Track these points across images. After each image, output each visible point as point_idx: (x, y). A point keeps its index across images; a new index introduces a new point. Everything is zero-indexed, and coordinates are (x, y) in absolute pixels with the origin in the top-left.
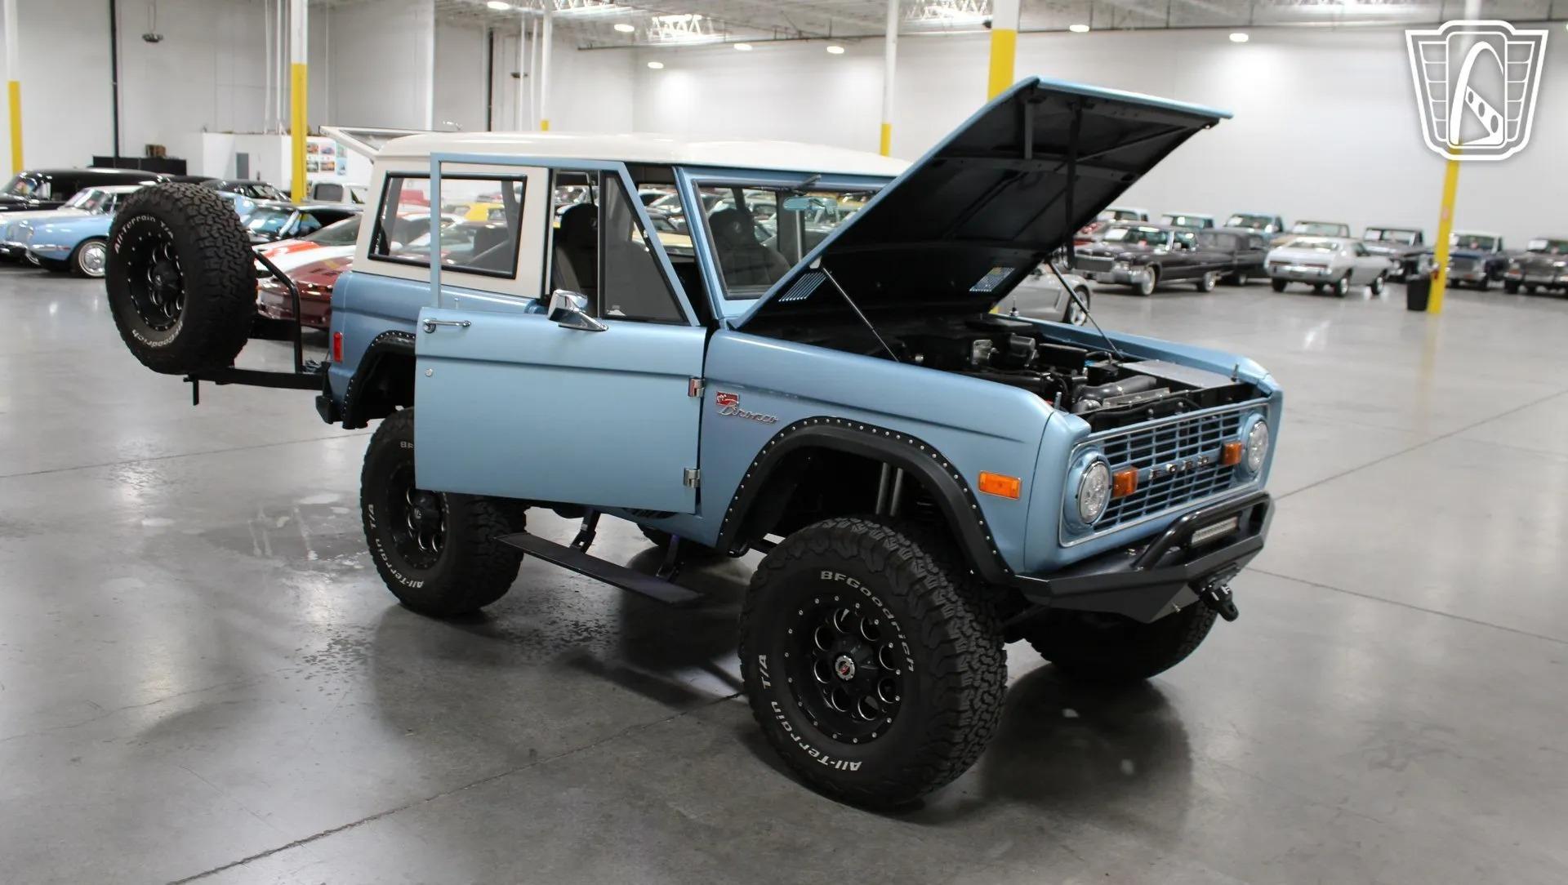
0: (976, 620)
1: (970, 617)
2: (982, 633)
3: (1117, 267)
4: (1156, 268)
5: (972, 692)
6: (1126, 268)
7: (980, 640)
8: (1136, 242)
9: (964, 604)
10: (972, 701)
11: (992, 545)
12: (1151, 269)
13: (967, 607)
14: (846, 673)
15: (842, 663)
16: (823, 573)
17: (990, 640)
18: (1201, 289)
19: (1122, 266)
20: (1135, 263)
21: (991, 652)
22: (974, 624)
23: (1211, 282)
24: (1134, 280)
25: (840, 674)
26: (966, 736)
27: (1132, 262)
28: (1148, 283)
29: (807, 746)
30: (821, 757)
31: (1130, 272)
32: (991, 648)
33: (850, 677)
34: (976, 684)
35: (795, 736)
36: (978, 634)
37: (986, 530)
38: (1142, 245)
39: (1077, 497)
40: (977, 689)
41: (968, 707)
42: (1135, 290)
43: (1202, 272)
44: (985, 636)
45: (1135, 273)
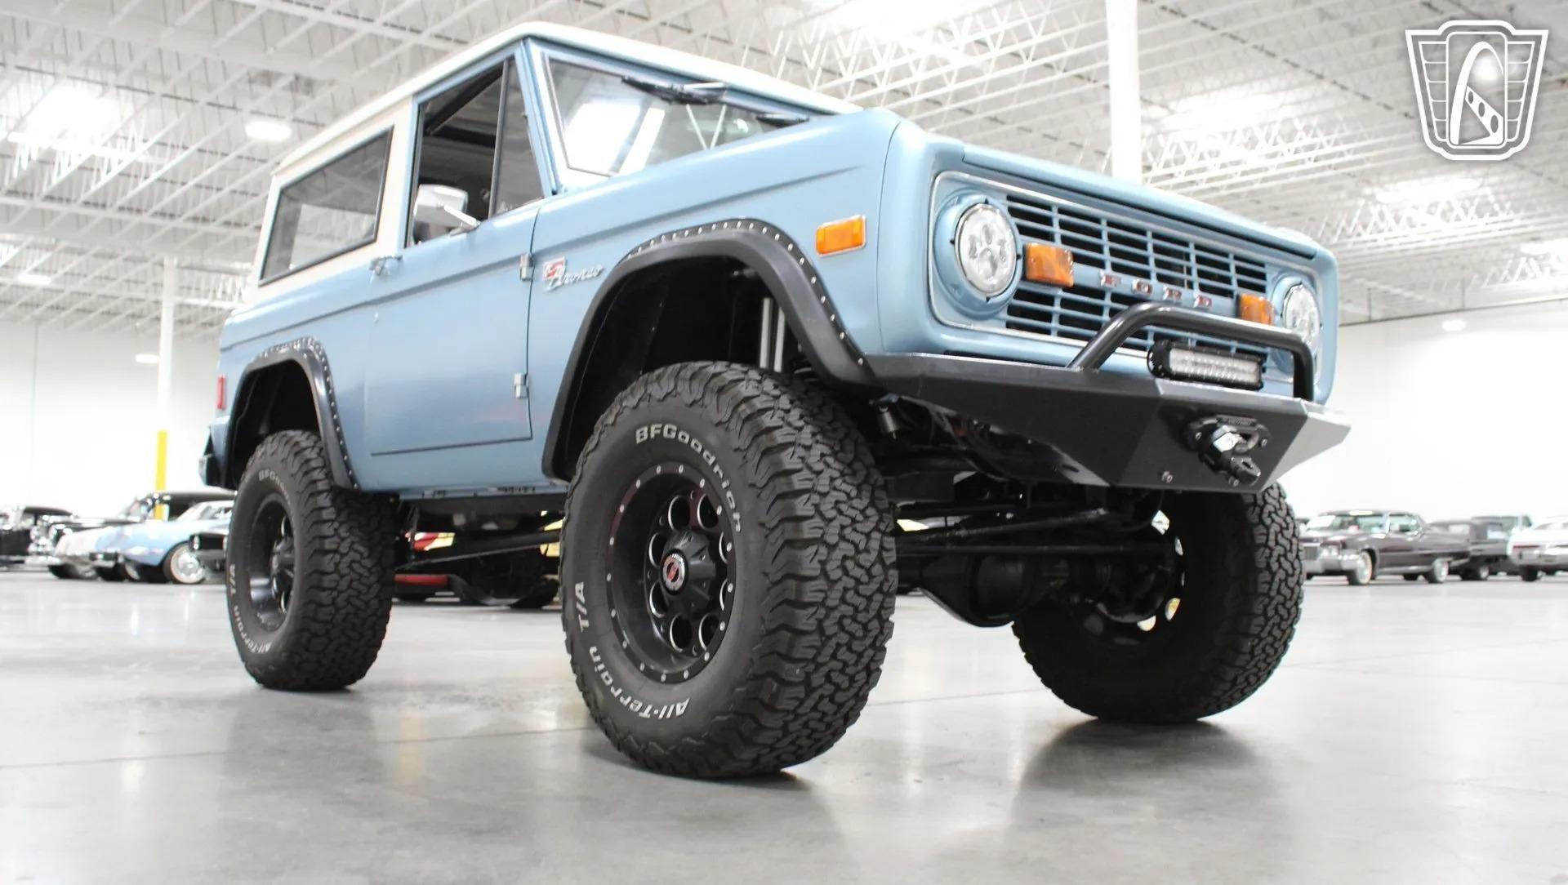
0: (834, 454)
1: (820, 449)
2: (843, 474)
3: (1325, 554)
4: (1371, 552)
5: (823, 550)
6: (1334, 552)
7: (838, 483)
8: (1347, 528)
9: (814, 435)
10: (823, 563)
11: (838, 327)
12: (1366, 554)
13: (819, 437)
14: (674, 580)
15: (671, 565)
16: (638, 432)
17: (859, 487)
18: (1431, 578)
19: (1330, 551)
20: (1343, 546)
21: (856, 503)
22: (830, 460)
23: (1441, 568)
24: (1345, 567)
25: (668, 581)
26: (820, 622)
27: (1341, 546)
28: (1363, 570)
29: (629, 699)
30: (642, 710)
31: (1340, 557)
32: (859, 496)
33: (679, 583)
34: (832, 539)
35: (616, 690)
36: (836, 474)
37: (829, 308)
38: (1353, 530)
39: (953, 242)
40: (832, 548)
41: (818, 572)
42: (1352, 578)
43: (1429, 558)
44: (847, 479)
45: (1346, 558)
